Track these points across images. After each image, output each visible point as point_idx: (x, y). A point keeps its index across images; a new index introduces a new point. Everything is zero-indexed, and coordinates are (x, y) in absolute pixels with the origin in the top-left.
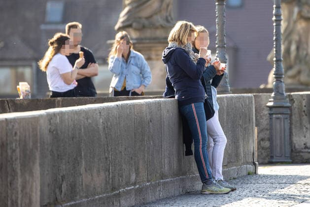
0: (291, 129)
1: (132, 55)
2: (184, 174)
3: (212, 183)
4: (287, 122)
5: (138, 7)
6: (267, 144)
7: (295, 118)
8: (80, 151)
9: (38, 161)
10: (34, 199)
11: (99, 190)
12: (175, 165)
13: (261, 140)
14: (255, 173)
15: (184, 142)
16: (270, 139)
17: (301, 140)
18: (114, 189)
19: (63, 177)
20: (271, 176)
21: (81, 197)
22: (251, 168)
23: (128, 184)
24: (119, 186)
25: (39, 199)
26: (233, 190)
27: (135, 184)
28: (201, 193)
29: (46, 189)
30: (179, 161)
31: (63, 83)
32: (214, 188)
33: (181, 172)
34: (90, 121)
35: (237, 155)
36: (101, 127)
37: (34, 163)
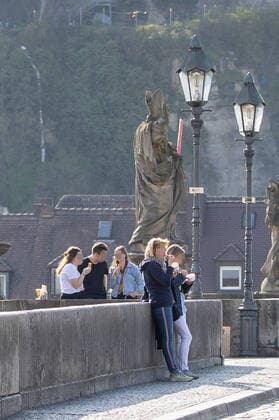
0: (257, 328)
1: (128, 265)
2: (156, 364)
3: (178, 372)
4: (255, 323)
5: (147, 226)
6: (238, 341)
7: (262, 319)
8: (58, 344)
9: (17, 352)
10: (13, 383)
11: (76, 376)
12: (147, 358)
13: (233, 337)
14: (222, 364)
15: (157, 338)
16: (241, 337)
17: (266, 338)
18: (89, 376)
19: (42, 366)
20: (233, 367)
21: (59, 382)
22: (218, 360)
23: (102, 372)
24: (95, 374)
25: (17, 383)
26: (196, 378)
27: (110, 372)
28: (169, 381)
29: (26, 376)
30: (152, 354)
31: (70, 286)
32: (179, 376)
33: (153, 363)
34: (68, 320)
35: (206, 349)
36: (78, 325)
37: (14, 354)
